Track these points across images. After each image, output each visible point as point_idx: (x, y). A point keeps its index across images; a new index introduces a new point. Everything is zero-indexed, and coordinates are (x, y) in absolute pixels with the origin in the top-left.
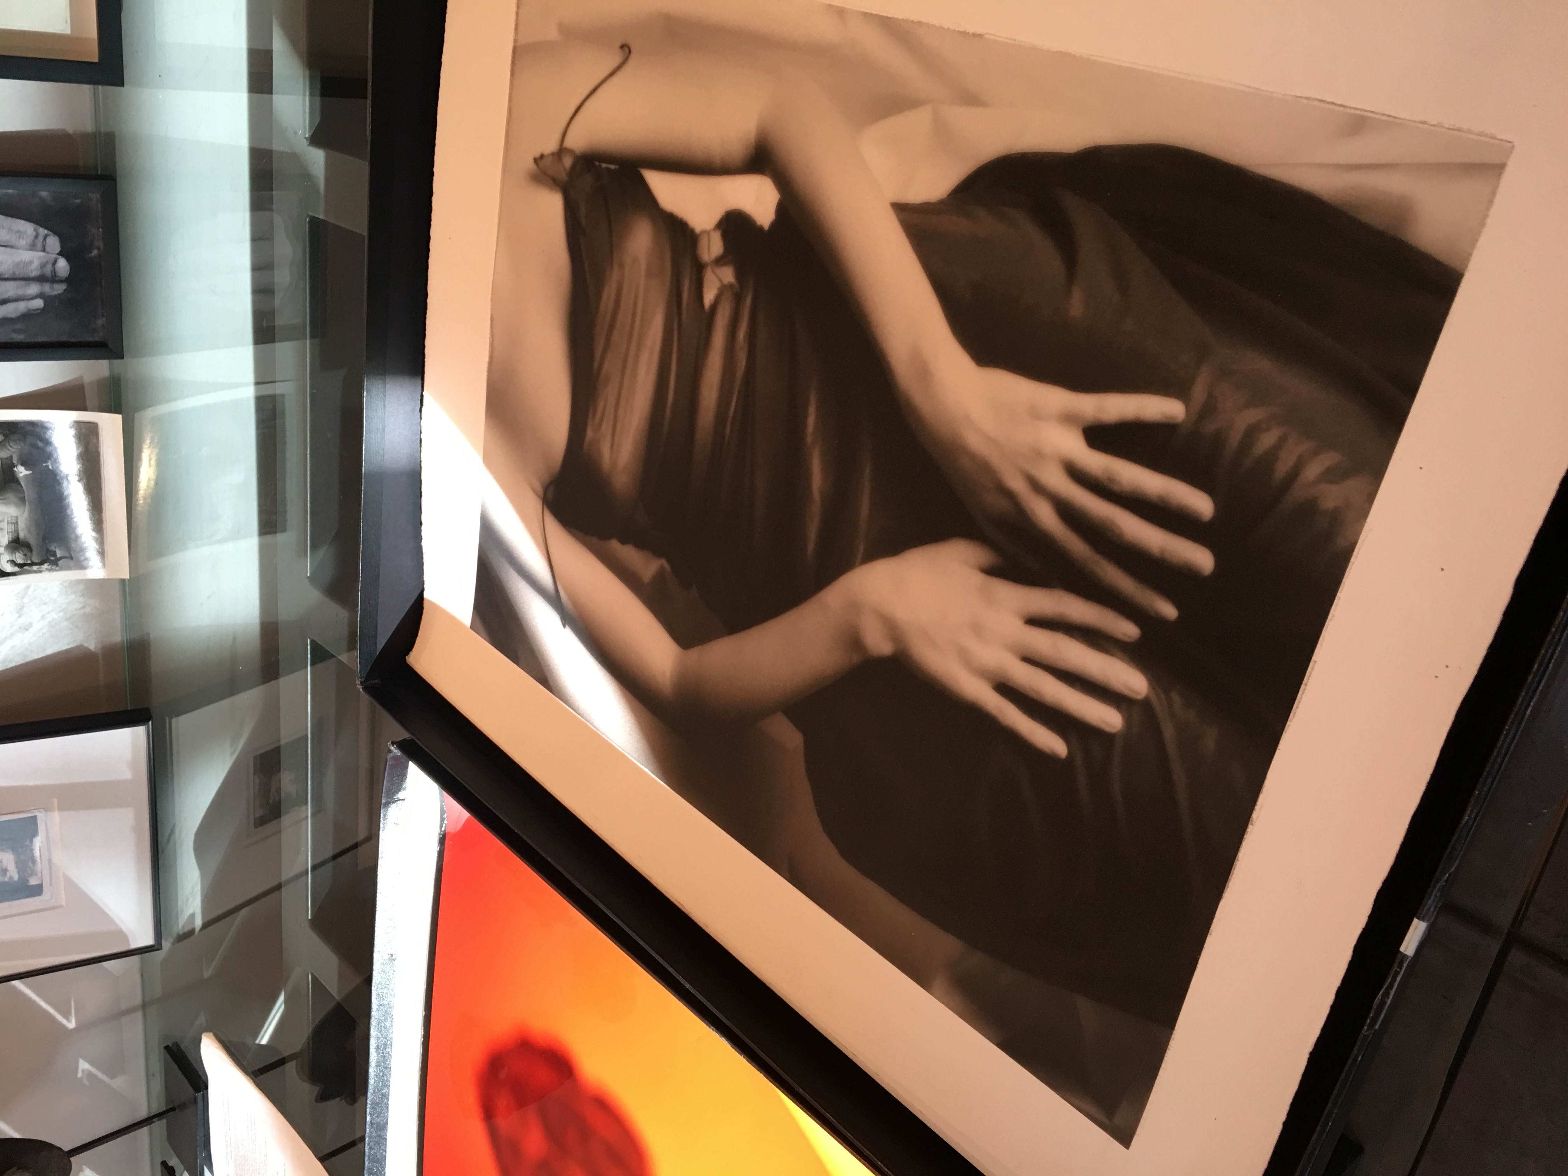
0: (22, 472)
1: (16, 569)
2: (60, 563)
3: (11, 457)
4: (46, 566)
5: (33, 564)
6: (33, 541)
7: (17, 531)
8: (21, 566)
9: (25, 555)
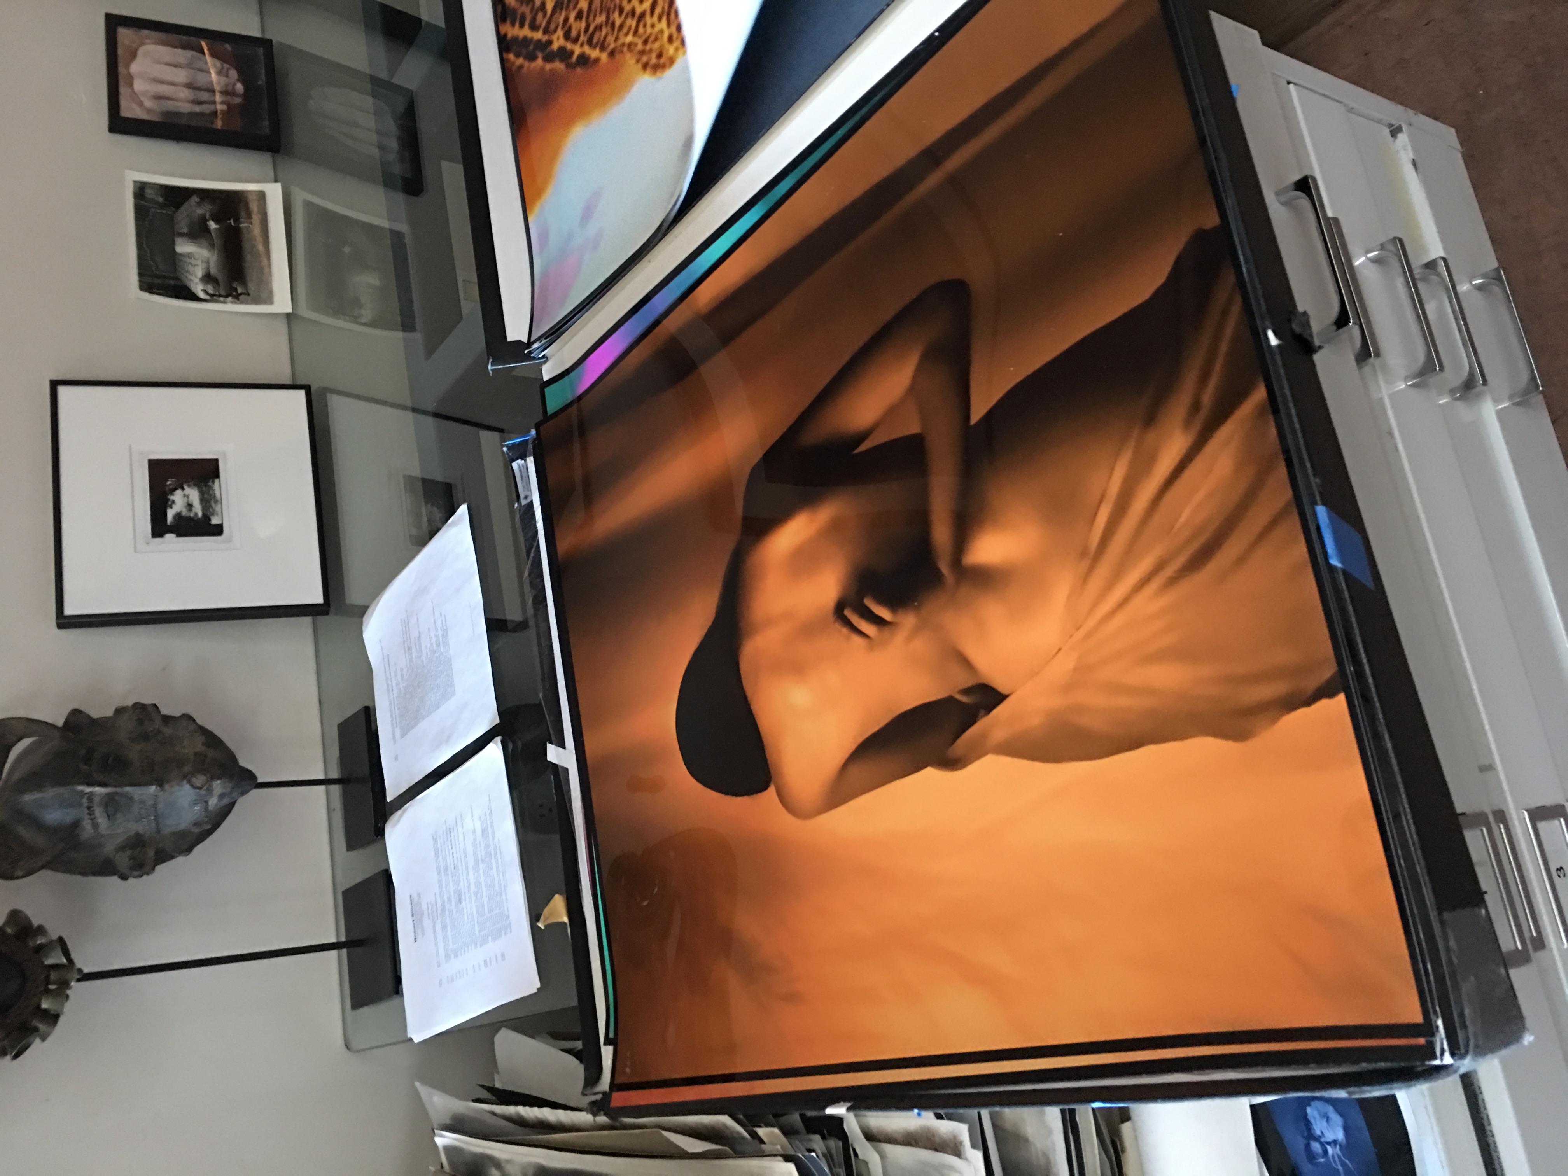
0: (213, 225)
1: (208, 297)
2: (240, 297)
3: (204, 215)
4: (230, 299)
5: (220, 296)
6: (220, 278)
7: (208, 269)
8: (212, 295)
9: (214, 287)
